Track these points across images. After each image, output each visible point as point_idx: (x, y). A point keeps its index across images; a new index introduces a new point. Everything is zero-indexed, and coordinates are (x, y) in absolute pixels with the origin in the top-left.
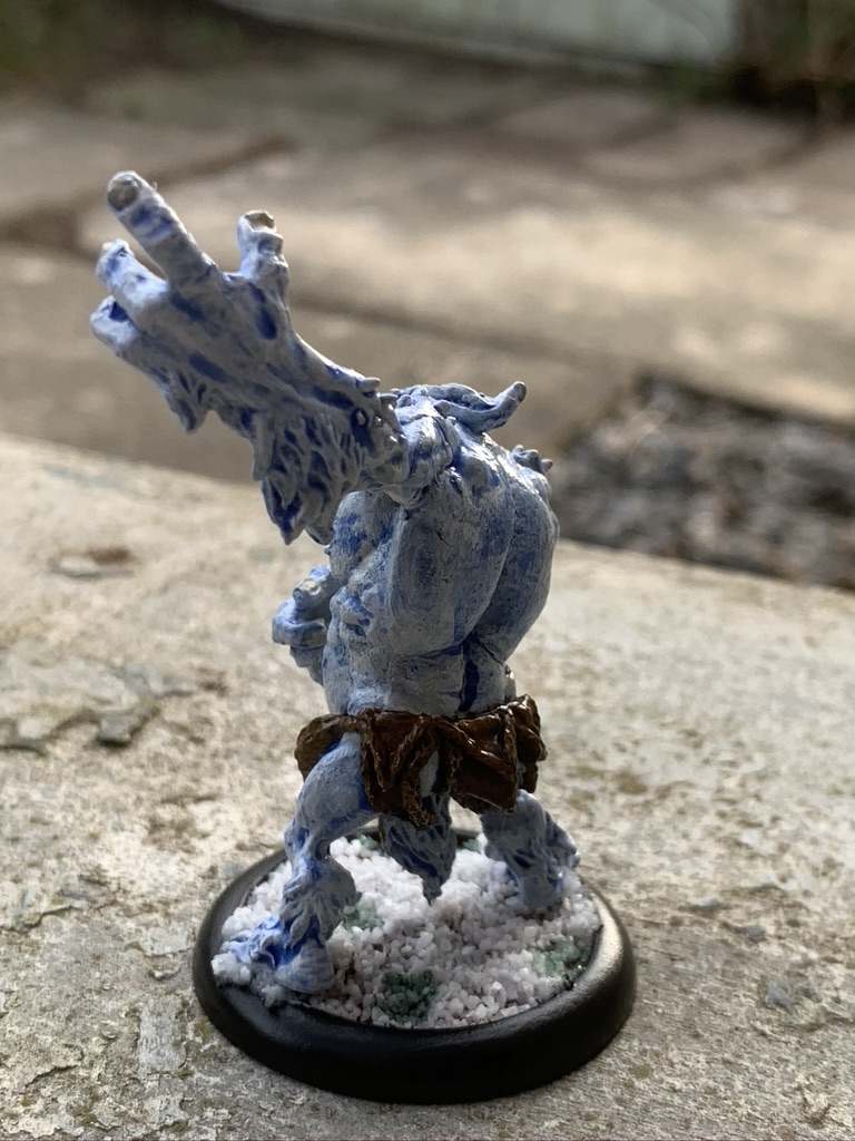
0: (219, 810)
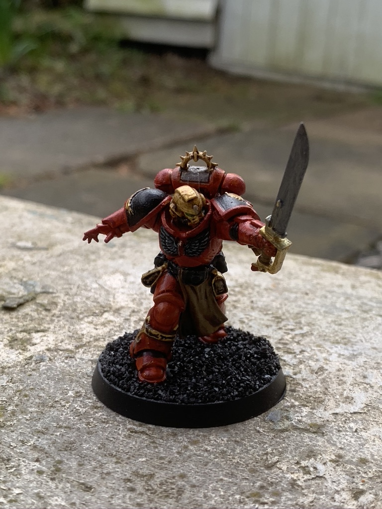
0: (45, 336)
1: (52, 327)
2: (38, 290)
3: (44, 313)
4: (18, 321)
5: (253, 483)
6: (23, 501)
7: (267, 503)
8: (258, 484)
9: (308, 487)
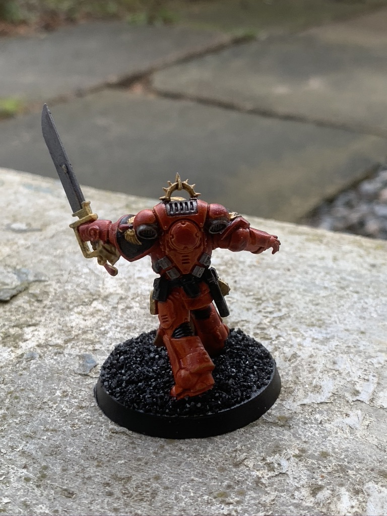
0: (36, 330)
1: (43, 319)
2: (31, 278)
3: (36, 304)
4: (11, 315)
5: (221, 483)
6: (11, 510)
7: (232, 503)
8: (225, 483)
9: (271, 484)
